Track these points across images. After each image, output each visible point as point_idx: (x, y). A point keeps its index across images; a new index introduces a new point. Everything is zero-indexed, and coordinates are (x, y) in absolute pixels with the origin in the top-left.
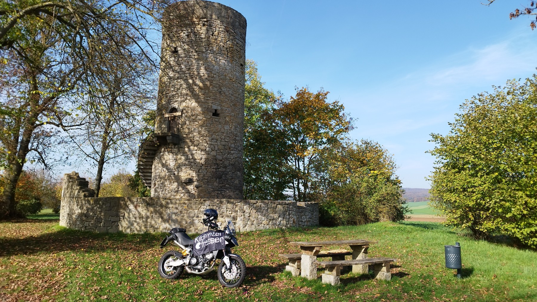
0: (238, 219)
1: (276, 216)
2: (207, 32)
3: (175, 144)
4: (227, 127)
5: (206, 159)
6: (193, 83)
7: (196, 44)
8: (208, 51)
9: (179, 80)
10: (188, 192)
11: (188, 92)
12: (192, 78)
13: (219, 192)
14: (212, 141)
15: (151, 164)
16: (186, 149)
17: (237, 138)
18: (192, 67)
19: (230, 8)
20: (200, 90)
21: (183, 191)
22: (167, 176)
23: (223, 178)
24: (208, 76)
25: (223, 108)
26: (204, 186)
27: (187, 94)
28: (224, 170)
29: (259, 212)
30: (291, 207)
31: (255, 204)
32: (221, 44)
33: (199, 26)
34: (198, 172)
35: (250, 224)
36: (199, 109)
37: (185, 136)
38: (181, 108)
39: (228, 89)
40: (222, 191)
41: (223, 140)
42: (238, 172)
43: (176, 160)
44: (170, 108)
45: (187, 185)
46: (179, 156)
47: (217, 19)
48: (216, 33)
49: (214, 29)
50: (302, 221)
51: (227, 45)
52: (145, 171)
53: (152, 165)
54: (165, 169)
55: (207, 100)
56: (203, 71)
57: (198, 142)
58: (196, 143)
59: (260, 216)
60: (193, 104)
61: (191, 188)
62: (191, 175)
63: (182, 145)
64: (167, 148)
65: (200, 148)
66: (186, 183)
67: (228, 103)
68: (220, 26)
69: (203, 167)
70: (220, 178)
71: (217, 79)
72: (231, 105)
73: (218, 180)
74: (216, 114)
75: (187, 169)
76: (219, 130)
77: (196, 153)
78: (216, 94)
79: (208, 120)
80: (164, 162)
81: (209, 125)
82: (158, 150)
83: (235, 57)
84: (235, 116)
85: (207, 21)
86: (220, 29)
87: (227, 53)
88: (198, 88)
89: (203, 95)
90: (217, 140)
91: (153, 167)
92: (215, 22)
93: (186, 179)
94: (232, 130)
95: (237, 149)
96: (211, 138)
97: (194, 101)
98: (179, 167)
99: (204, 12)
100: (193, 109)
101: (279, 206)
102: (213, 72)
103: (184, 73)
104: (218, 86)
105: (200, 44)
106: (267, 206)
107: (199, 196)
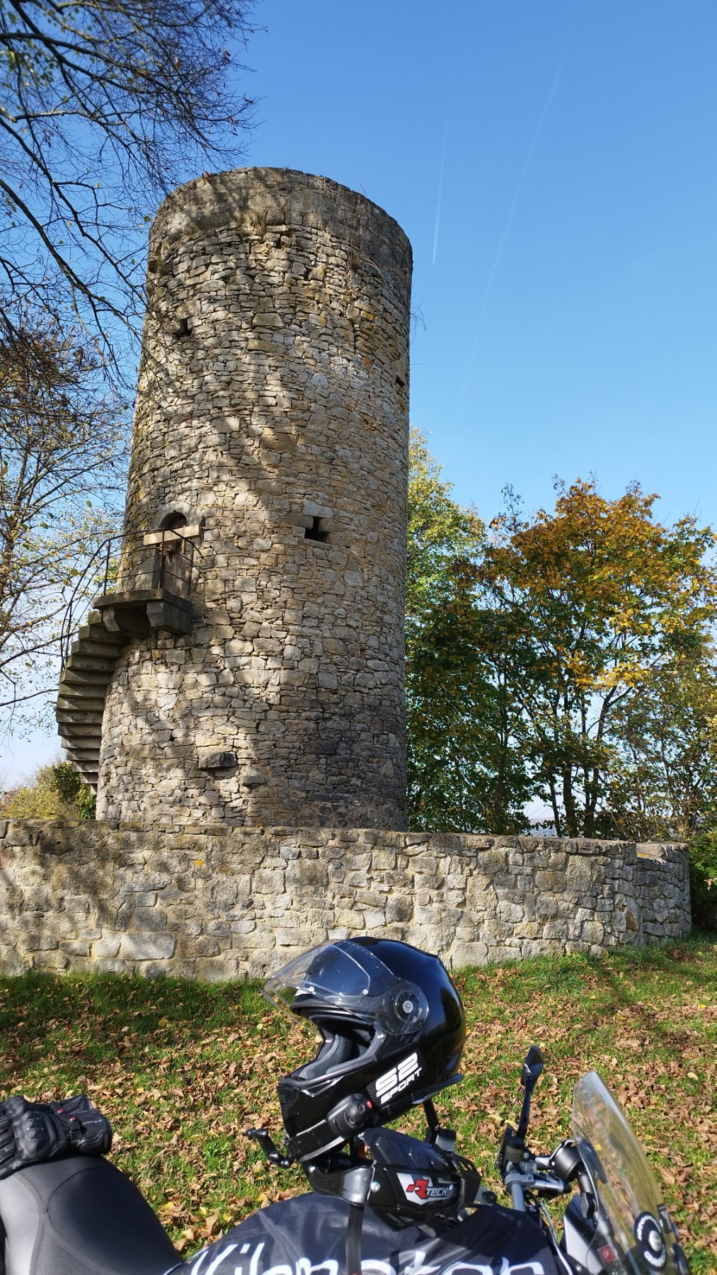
0: (418, 916)
1: (565, 901)
2: (290, 267)
3: (176, 635)
4: (353, 579)
5: (285, 688)
6: (241, 428)
7: (253, 304)
8: (293, 326)
9: (195, 422)
10: (220, 803)
11: (225, 459)
12: (237, 412)
13: (329, 805)
14: (305, 622)
15: (99, 708)
16: (216, 650)
17: (387, 618)
18: (240, 378)
19: (362, 196)
20: (265, 451)
21: (203, 799)
22: (147, 747)
23: (343, 752)
24: (293, 407)
25: (342, 513)
26: (274, 781)
27: (221, 466)
28: (344, 724)
29: (502, 885)
30: (618, 863)
31: (483, 849)
32: (334, 305)
33: (263, 248)
34: (255, 731)
35: (467, 938)
36: (263, 515)
37: (210, 605)
38: (200, 512)
39: (358, 453)
40: (338, 799)
41: (339, 621)
42: (392, 736)
43: (180, 689)
44: (163, 516)
45: (216, 778)
46: (190, 678)
47: (320, 226)
48: (318, 270)
49: (312, 257)
50: (655, 921)
51: (351, 311)
52: (81, 731)
53: (101, 713)
54: (141, 723)
55: (288, 484)
56: (274, 390)
57: (255, 627)
58: (249, 628)
59: (503, 904)
60: (244, 497)
61: (228, 786)
62: (230, 742)
63: (202, 637)
64: (149, 650)
65: (262, 648)
66: (211, 771)
67: (359, 498)
68: (330, 251)
69: (272, 715)
70: (333, 753)
71: (322, 415)
72: (368, 505)
73: (323, 761)
74: (316, 532)
75: (218, 721)
76: (327, 585)
77: (249, 663)
78: (318, 467)
79: (290, 551)
80: (139, 697)
81: (294, 569)
82: (121, 656)
83: (378, 353)
84: (382, 543)
85: (288, 234)
86: (332, 260)
87: (353, 335)
88: (257, 444)
89: (275, 466)
90: (321, 620)
91: (106, 716)
92: (314, 237)
93: (213, 756)
94: (371, 589)
95: (387, 655)
96: (300, 613)
97: (242, 486)
98: (189, 715)
99: (279, 205)
100: (239, 516)
101: (576, 860)
102: (307, 393)
103: (212, 396)
104: (322, 438)
105: (265, 303)
106: (532, 858)
107: (259, 819)
